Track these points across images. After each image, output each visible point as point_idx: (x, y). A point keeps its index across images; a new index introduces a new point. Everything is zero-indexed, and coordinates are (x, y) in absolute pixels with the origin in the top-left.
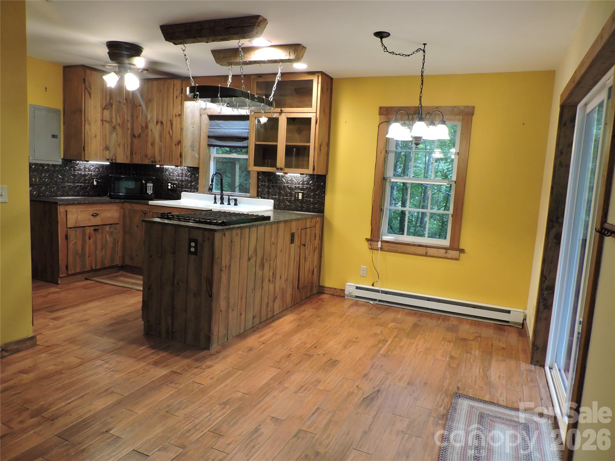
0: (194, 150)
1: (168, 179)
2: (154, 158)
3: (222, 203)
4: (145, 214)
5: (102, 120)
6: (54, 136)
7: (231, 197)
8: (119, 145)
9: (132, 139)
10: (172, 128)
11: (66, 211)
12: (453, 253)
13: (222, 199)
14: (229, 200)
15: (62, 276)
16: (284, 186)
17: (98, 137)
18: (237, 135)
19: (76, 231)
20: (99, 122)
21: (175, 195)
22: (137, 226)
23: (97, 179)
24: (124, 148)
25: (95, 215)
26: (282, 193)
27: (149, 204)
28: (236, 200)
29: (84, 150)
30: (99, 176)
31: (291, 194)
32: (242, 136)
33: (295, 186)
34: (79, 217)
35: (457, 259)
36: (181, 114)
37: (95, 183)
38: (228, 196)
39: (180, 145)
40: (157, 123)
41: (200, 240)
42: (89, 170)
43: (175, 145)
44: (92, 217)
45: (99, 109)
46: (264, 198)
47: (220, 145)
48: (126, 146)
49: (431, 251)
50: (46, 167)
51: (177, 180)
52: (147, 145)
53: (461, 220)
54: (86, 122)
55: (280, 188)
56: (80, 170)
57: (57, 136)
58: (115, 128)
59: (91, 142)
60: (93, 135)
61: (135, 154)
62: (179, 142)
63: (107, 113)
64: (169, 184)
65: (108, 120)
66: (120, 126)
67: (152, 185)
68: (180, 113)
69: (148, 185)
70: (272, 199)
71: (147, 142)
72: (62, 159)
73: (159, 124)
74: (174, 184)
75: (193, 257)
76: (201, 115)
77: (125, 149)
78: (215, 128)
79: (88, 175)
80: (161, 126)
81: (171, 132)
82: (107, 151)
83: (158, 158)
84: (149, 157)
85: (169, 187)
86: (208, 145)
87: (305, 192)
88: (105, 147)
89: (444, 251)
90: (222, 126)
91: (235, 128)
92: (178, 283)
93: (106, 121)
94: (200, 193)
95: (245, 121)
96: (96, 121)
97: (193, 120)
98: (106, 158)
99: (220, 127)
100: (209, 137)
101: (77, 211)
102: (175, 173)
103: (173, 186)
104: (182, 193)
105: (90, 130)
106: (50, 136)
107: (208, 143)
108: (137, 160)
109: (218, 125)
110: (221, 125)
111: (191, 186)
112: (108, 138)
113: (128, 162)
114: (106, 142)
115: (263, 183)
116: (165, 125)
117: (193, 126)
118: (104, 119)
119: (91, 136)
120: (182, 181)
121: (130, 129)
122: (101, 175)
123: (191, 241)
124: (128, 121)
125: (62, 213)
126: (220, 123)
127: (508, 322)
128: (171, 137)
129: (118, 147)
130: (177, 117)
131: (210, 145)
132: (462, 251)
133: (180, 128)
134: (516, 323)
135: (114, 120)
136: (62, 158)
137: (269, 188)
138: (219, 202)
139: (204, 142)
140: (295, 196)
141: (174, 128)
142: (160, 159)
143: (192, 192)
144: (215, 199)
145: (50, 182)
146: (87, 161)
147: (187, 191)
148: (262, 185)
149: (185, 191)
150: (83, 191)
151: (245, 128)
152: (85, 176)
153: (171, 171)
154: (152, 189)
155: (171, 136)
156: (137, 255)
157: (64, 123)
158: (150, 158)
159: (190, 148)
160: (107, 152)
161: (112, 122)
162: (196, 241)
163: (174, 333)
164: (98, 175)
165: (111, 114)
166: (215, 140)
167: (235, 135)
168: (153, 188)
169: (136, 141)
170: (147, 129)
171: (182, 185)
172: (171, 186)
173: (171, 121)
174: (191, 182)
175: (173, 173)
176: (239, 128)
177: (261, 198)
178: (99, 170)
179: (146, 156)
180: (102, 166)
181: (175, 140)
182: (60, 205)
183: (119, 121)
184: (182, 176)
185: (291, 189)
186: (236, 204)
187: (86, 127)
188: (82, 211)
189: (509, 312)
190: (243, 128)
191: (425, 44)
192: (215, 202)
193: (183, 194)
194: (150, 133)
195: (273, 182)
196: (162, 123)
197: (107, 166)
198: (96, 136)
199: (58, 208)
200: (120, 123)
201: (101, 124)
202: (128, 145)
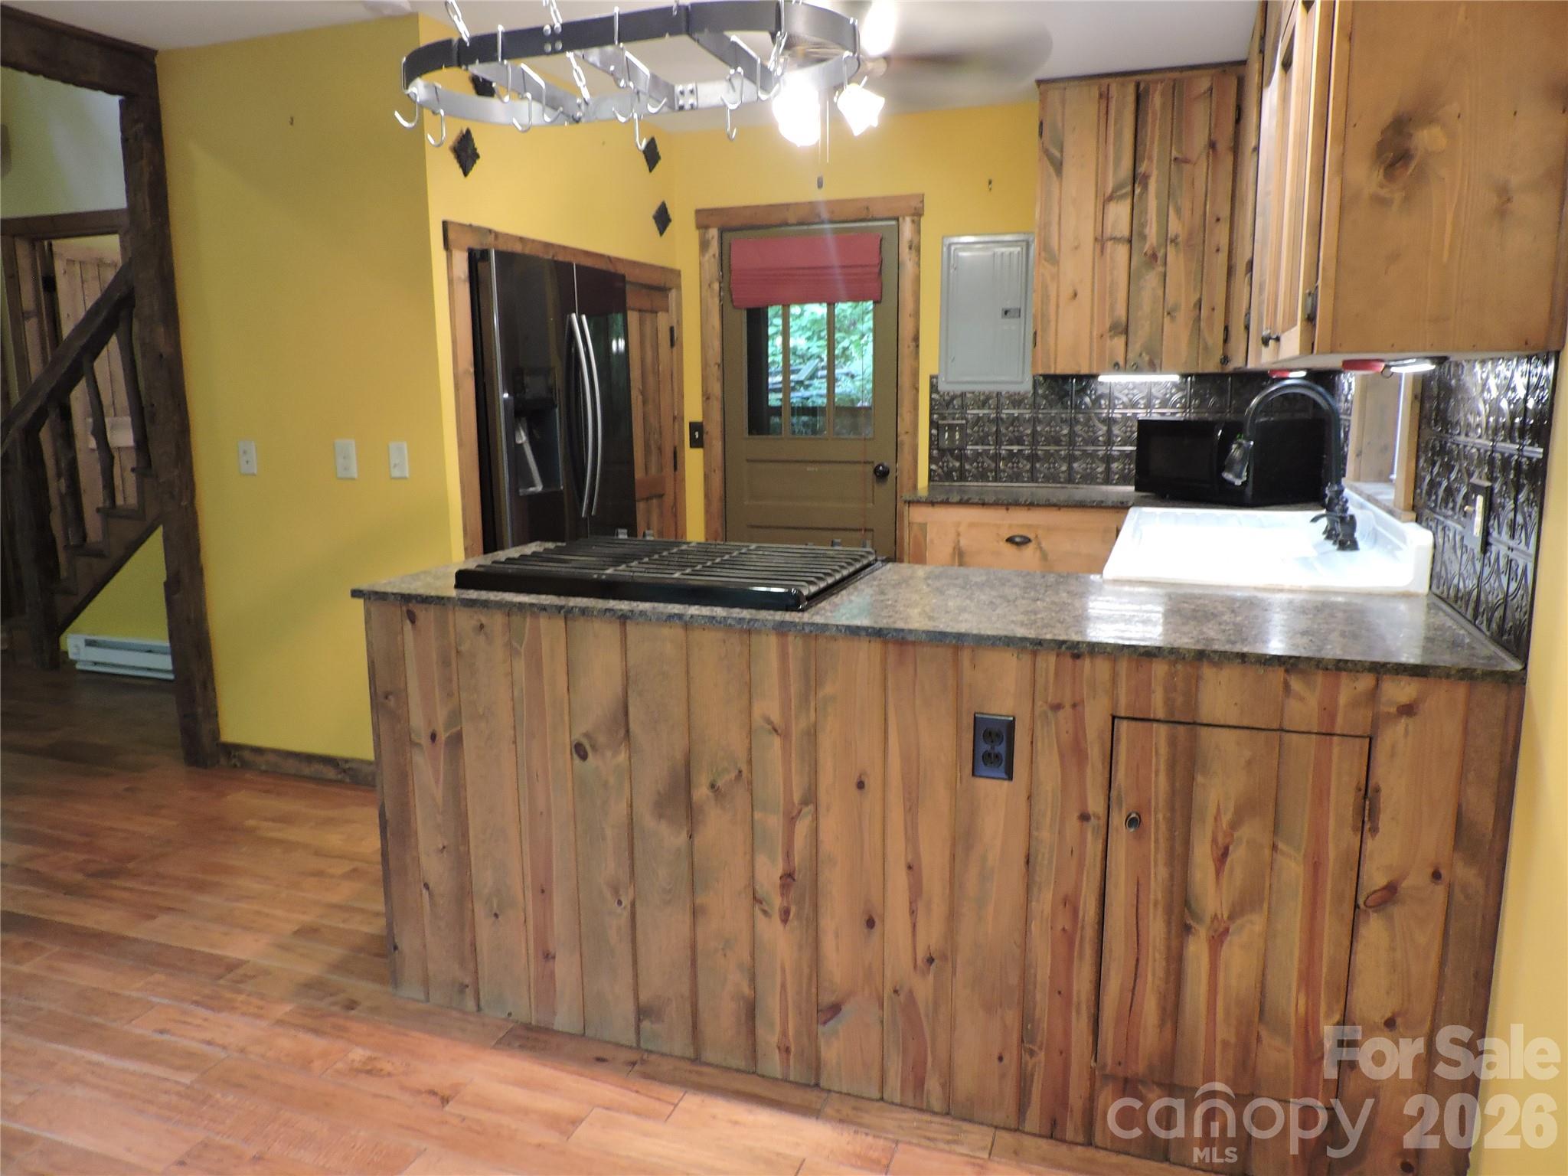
5: (1100, 240)
8: (1170, 313)
11: (925, 522)
17: (1085, 295)
20: (1089, 248)
24: (1199, 318)
25: (1017, 540)
29: (1035, 345)
42: (1128, 403)
45: (1089, 207)
48: (1204, 313)
54: (1043, 255)
58: (1154, 256)
59: (1057, 315)
60: (1066, 292)
63: (1120, 209)
66: (1177, 244)
77: (1203, 324)
82: (1116, 340)
88: (1108, 325)
93: (1115, 239)
96: (1076, 248)
98: (1111, 361)
112: (1122, 296)
114: (1112, 309)
118: (1108, 232)
119: (1058, 297)
121: (1223, 249)
124: (1218, 220)
129: (1167, 320)
135: (1152, 231)
160: (1119, 342)
161: (1143, 237)
165: (1139, 212)
183: (1175, 227)
187: (1041, 270)
198: (1075, 295)
200: (1177, 237)
201: (1096, 253)
202: (1213, 309)
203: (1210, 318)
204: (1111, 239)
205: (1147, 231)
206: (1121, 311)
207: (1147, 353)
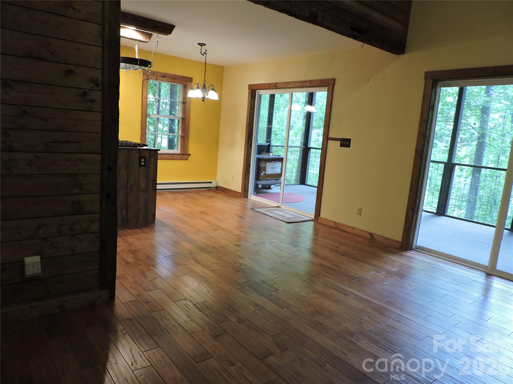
12: (185, 157)
35: (187, 159)
41: (148, 157)
49: (175, 157)
53: (189, 138)
75: (142, 168)
89: (182, 156)
92: (131, 187)
123: (140, 158)
127: (210, 187)
132: (190, 155)
134: (213, 187)
162: (145, 158)
163: (128, 219)
189: (211, 182)
191: (206, 50)
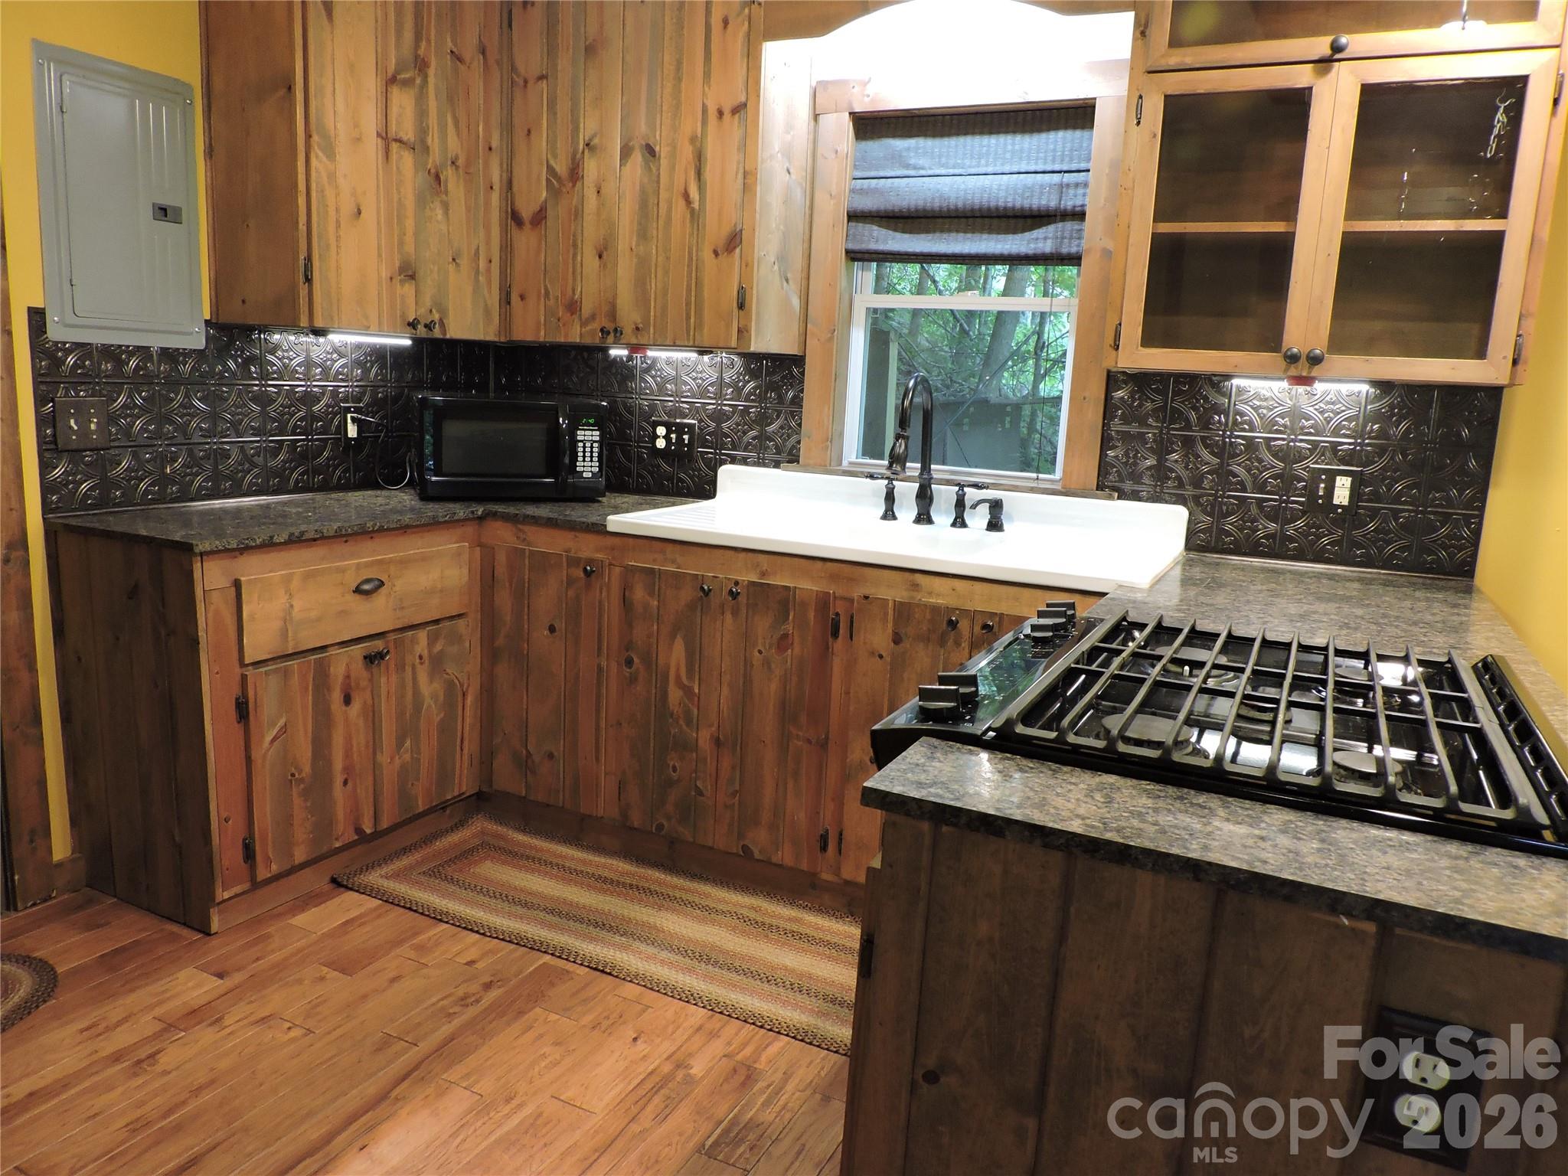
0: (789, 275)
1: (653, 408)
2: (613, 315)
3: (924, 517)
4: (588, 574)
5: (386, 138)
6: (163, 212)
7: (972, 494)
8: (454, 260)
9: (505, 231)
10: (699, 173)
11: (237, 585)
13: (925, 497)
14: (960, 504)
15: (226, 895)
16: (1250, 443)
17: (369, 216)
18: (1001, 204)
19: (286, 673)
20: (372, 145)
21: (682, 475)
22: (552, 629)
23: (358, 410)
24: (477, 272)
25: (366, 587)
26: (1235, 476)
27: (610, 528)
28: (996, 506)
29: (308, 280)
30: (366, 398)
31: (1287, 480)
32: (1026, 204)
33: (1315, 444)
34: (297, 604)
36: (745, 105)
37: (352, 431)
38: (958, 484)
39: (738, 250)
40: (626, 152)
42: (326, 373)
43: (716, 253)
44: (357, 597)
45: (371, 82)
46: (1135, 496)
47: (910, 250)
48: (482, 264)
50: (133, 363)
51: (694, 411)
52: (575, 255)
54: (315, 138)
55: (1224, 452)
56: (286, 372)
57: (178, 211)
58: (437, 177)
59: (338, 238)
60: (347, 208)
61: (522, 297)
62: (734, 241)
63: (403, 102)
64: (661, 431)
65: (409, 133)
66: (457, 168)
67: (596, 435)
68: (743, 99)
69: (581, 435)
70: (1180, 500)
71: (575, 246)
72: (206, 321)
73: (637, 157)
74: (680, 429)
76: (816, 117)
77: (481, 278)
78: (882, 174)
79: (323, 394)
80: (647, 163)
81: (694, 194)
82: (407, 285)
83: (628, 315)
84: (587, 309)
85: (661, 444)
86: (847, 252)
87: (1369, 470)
88: (397, 264)
90: (921, 162)
91: (990, 170)
93: (399, 141)
94: (808, 469)
95: (1044, 135)
96: (358, 140)
97: (789, 137)
98: (403, 316)
99: (907, 166)
100: (855, 216)
101: (287, 580)
102: (686, 383)
103: (680, 439)
104: (723, 468)
105: (332, 176)
106: (149, 212)
107: (851, 246)
108: (530, 328)
109: (898, 159)
110: (912, 161)
111: (763, 437)
112: (410, 224)
113: (491, 337)
114: (401, 243)
115: (1134, 428)
116: (664, 162)
117: (787, 165)
118: (392, 133)
119: (337, 210)
120: (719, 416)
121: (496, 187)
122: (374, 394)
124: (490, 149)
125: (215, 597)
126: (908, 149)
128: (695, 217)
129: (452, 267)
130: (727, 116)
131: (855, 256)
133: (741, 171)
135: (433, 141)
136: (208, 317)
137: (1162, 450)
138: (907, 511)
139: (832, 238)
140: (1310, 492)
141: (708, 175)
142: (639, 321)
143: (765, 465)
144: (890, 498)
145: (158, 434)
146: (319, 332)
147: (744, 461)
148: (1125, 436)
149: (733, 460)
150: (301, 469)
151: (1040, 168)
152: (309, 399)
153: (670, 371)
154: (595, 455)
155: (693, 211)
156: (551, 756)
157: (210, 152)
158: (593, 317)
159: (776, 267)
160: (409, 289)
161: (426, 149)
164: (363, 394)
165: (421, 113)
166: (884, 231)
167: (993, 204)
168: (601, 448)
169: (525, 240)
170: (579, 184)
171: (719, 434)
172: (667, 437)
173: (693, 140)
174: (763, 420)
175: (676, 380)
176: (1007, 169)
177: (1119, 498)
178: (366, 371)
179: (573, 307)
180: (379, 355)
181: (715, 231)
182: (201, 554)
183: (454, 146)
184: (720, 395)
185: (1289, 456)
186: (995, 525)
187: (314, 162)
188: (308, 576)
190: (1032, 168)
192: (889, 514)
193: (727, 473)
194: (591, 202)
195: (1187, 420)
196: (650, 151)
197: (398, 353)
198: (359, 212)
199: (197, 574)
200: (457, 158)
201: (380, 156)
202: (490, 261)
203: (488, 270)
204: (396, 140)
205: (429, 141)
206: (410, 248)
207: (438, 311)
